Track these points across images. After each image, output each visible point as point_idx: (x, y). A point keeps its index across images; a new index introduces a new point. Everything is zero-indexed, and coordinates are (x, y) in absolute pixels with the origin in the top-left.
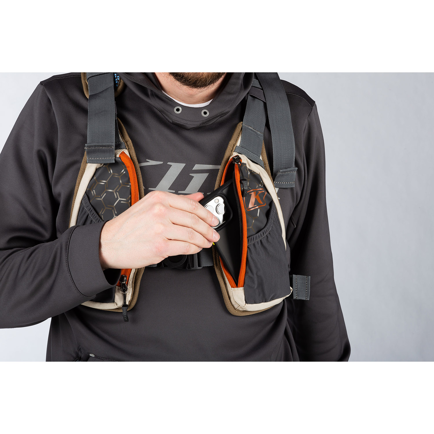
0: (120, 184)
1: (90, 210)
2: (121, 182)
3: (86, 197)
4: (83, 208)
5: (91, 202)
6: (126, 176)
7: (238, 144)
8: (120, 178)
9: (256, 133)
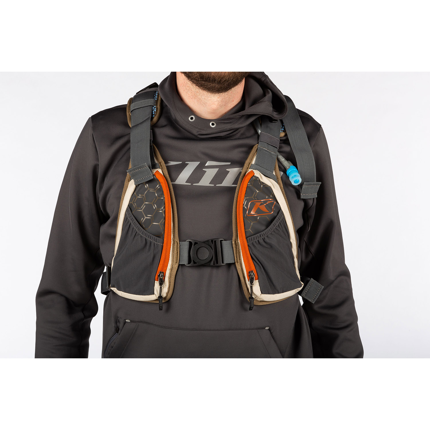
0: (156, 197)
1: (132, 220)
2: (156, 195)
3: (129, 209)
4: (127, 218)
5: (133, 213)
6: (161, 190)
7: (253, 162)
8: (156, 192)
9: (270, 153)
